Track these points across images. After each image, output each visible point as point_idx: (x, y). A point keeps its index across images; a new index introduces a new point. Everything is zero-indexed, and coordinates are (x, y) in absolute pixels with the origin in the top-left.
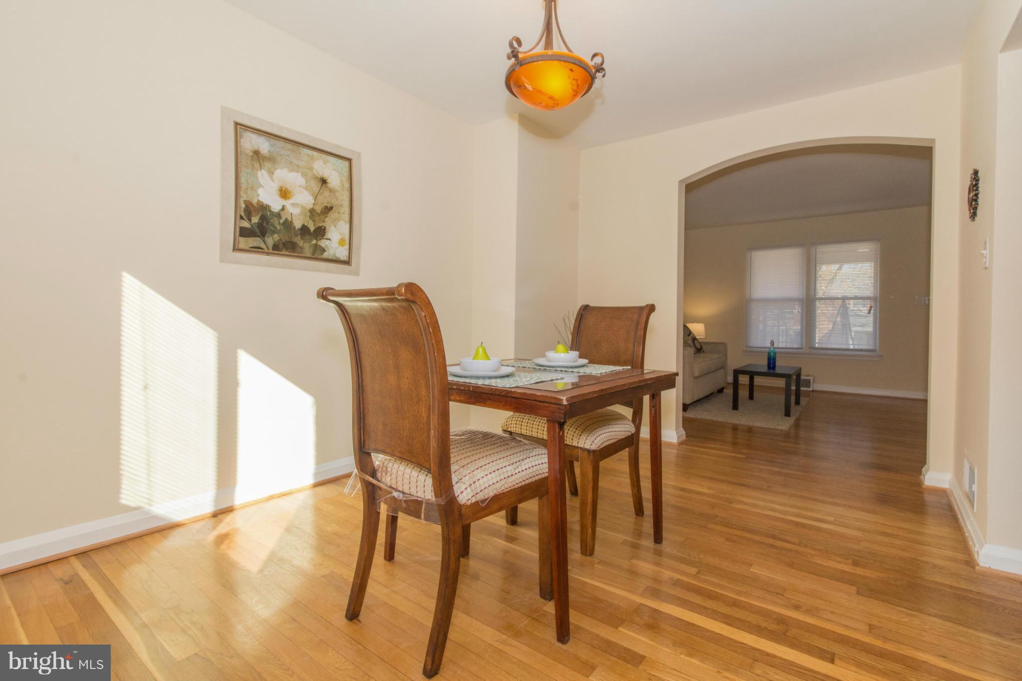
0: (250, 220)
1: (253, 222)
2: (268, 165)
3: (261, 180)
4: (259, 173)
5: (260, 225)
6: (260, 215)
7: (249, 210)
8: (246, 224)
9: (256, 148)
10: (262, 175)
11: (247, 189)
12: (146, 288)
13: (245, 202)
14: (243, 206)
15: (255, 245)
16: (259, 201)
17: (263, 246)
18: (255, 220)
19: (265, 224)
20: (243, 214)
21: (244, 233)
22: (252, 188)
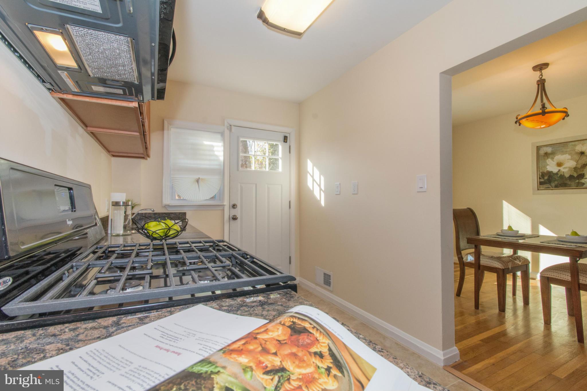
0: (544, 178)
1: (545, 179)
2: (551, 156)
3: (548, 163)
4: (547, 161)
5: (548, 179)
6: (548, 175)
7: (543, 175)
8: (542, 180)
9: (545, 152)
10: (549, 161)
11: (542, 168)
12: (509, 205)
13: (541, 172)
14: (541, 174)
15: (547, 187)
16: (547, 171)
17: (550, 187)
18: (546, 178)
19: (550, 179)
20: (541, 177)
21: (541, 183)
22: (544, 167)
